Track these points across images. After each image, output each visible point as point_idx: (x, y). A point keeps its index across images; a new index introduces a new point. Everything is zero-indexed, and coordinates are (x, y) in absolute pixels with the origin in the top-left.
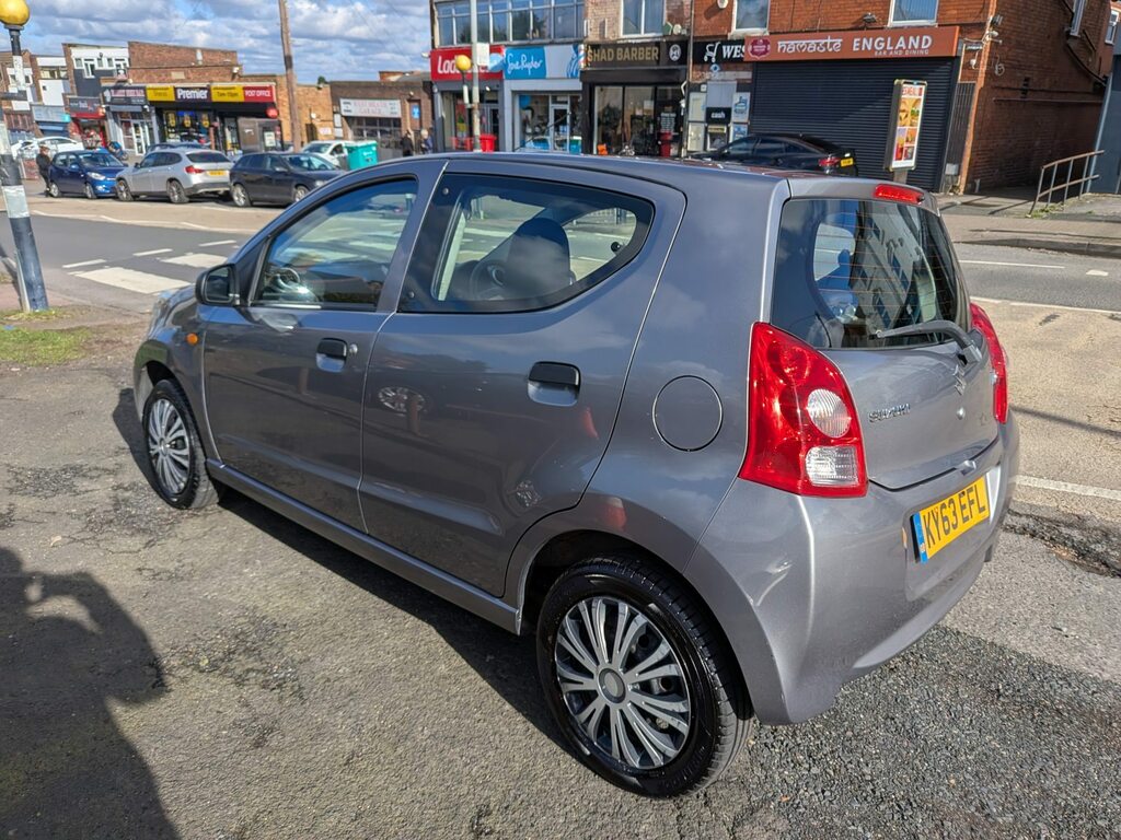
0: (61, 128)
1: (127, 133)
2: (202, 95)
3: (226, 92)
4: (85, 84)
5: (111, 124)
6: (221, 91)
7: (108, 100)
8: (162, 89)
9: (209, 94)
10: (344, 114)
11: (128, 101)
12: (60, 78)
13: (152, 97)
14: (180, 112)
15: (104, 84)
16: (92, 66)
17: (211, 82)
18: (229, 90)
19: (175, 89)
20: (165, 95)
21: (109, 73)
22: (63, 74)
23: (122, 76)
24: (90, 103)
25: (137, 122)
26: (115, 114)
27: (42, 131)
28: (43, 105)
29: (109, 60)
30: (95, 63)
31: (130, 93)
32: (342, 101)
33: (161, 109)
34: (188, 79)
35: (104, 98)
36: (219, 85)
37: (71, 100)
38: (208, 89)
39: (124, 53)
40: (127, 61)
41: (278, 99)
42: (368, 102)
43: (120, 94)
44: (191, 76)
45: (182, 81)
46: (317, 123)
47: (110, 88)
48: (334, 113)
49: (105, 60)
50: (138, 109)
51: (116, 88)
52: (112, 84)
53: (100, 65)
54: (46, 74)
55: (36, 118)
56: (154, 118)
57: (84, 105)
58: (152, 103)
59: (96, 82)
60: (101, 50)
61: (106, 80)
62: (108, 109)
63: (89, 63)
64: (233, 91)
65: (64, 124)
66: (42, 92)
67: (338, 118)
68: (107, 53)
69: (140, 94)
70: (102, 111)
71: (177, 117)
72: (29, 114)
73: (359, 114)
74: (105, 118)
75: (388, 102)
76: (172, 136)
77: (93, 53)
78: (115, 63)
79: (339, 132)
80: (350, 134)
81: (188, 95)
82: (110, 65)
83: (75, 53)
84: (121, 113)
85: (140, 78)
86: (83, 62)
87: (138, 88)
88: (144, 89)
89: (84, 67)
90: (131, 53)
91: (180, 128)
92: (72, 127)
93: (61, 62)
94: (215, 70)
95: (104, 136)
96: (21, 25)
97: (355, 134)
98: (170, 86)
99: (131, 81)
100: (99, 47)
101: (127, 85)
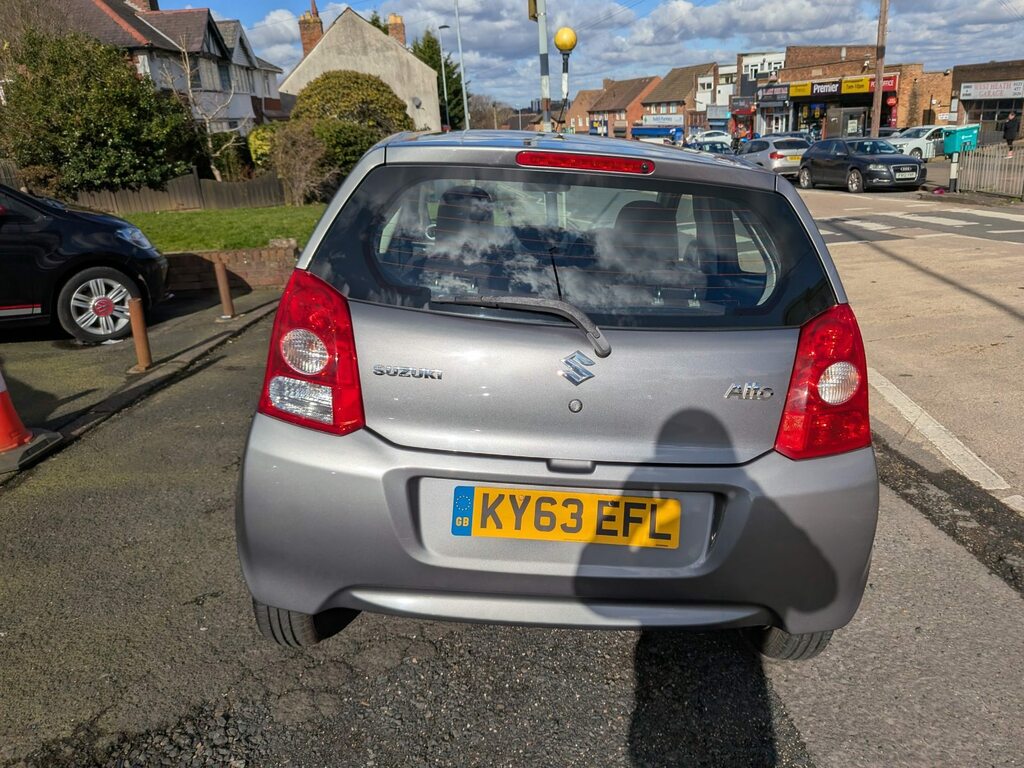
0: (723, 124)
1: (769, 125)
2: (833, 89)
3: (853, 84)
4: (746, 86)
5: (758, 118)
6: (850, 84)
7: (760, 98)
8: (801, 87)
9: (839, 88)
10: (962, 98)
11: (774, 98)
12: (732, 82)
13: (793, 93)
14: (812, 106)
15: (759, 85)
16: (756, 71)
17: (843, 76)
18: (856, 82)
19: (813, 85)
20: (803, 90)
21: (765, 75)
22: (734, 79)
23: (773, 78)
24: (747, 101)
25: (778, 115)
26: (763, 109)
27: (711, 126)
28: (716, 106)
29: (770, 64)
30: (759, 68)
31: (777, 91)
32: (963, 85)
33: (798, 103)
34: (825, 75)
35: (758, 97)
36: (849, 78)
37: (735, 100)
38: (840, 83)
39: (781, 57)
40: (783, 64)
41: (899, 88)
42: (990, 84)
43: (770, 92)
44: (828, 72)
45: (819, 77)
46: (936, 109)
47: (762, 88)
48: (952, 98)
49: (766, 65)
50: (780, 104)
51: (767, 88)
52: (765, 84)
53: (762, 69)
54: (723, 80)
55: (708, 117)
56: (791, 112)
57: (742, 104)
58: (792, 99)
59: (755, 83)
60: (765, 57)
61: (762, 82)
62: (758, 106)
63: (754, 68)
64: (860, 83)
65: (726, 120)
66: (717, 94)
67: (955, 102)
68: (769, 58)
69: (785, 91)
70: (754, 108)
71: (810, 110)
72: (705, 113)
73: (978, 98)
74: (755, 113)
75: (1013, 82)
76: (803, 126)
77: (758, 60)
78: (773, 66)
79: (954, 118)
80: (966, 117)
81: (822, 89)
82: (770, 68)
83: (746, 61)
84: (768, 108)
85: (787, 77)
86: (750, 68)
87: (785, 86)
88: (788, 86)
89: (750, 72)
90: (788, 56)
91: (810, 120)
92: (731, 123)
93: (733, 69)
94: (848, 65)
95: (752, 129)
96: (571, 50)
97: (970, 118)
98: (809, 82)
99: (780, 80)
100: (764, 54)
101: (776, 84)
